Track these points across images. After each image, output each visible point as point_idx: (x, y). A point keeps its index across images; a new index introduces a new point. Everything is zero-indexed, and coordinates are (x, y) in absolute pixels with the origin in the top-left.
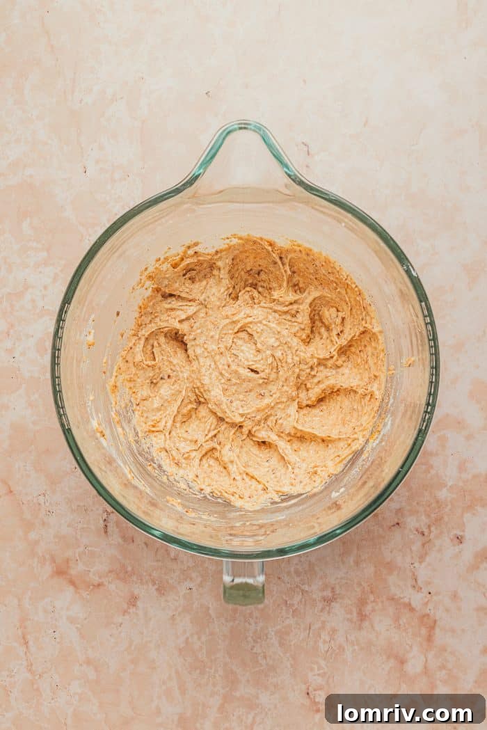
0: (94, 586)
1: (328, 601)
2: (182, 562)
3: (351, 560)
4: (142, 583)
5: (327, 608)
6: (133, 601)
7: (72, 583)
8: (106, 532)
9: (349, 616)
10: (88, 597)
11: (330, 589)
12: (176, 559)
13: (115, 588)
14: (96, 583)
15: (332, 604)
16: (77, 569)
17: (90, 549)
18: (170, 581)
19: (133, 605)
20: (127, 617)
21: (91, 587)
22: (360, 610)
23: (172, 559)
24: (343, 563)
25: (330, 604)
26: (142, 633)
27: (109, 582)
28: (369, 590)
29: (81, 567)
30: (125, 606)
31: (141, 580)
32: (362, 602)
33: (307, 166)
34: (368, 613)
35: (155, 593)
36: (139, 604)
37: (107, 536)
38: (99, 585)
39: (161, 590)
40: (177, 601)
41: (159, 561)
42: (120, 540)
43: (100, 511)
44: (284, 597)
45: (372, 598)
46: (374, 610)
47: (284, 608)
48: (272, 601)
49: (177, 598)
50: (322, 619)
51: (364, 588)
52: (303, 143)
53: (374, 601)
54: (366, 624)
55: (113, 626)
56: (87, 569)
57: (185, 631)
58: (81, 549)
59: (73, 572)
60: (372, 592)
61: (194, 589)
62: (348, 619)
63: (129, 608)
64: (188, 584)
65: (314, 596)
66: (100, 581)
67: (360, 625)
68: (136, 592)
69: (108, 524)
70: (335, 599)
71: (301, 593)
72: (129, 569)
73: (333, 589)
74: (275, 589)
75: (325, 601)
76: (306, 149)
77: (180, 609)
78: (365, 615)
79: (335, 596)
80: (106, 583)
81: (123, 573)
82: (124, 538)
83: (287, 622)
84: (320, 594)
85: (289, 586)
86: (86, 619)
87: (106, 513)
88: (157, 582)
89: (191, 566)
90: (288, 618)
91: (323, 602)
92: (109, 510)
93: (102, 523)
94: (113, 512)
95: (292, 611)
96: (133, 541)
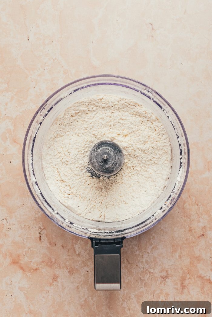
0: (34, 270)
1: (164, 278)
2: (83, 256)
3: (177, 255)
4: (60, 268)
5: (164, 282)
6: (55, 278)
7: (21, 268)
8: (40, 240)
9: (175, 287)
10: (30, 276)
11: (165, 271)
12: (79, 255)
13: (46, 271)
14: (35, 268)
15: (166, 279)
16: (24, 260)
17: (31, 249)
18: (76, 267)
19: (56, 281)
20: (52, 287)
21: (32, 270)
22: (182, 283)
23: (77, 255)
24: (173, 257)
26: (61, 296)
27: (42, 268)
28: (187, 272)
29: (26, 259)
30: (51, 281)
31: (60, 266)
32: (183, 279)
33: (152, 36)
34: (186, 285)
35: (68, 274)
36: (59, 280)
37: (41, 242)
38: (36, 269)
39: (72, 272)
40: (80, 278)
41: (70, 256)
42: (48, 244)
43: (37, 228)
44: (140, 276)
45: (188, 276)
46: (189, 283)
47: (140, 282)
48: (133, 278)
49: (80, 277)
50: (161, 288)
51: (184, 271)
52: (150, 24)
53: (190, 278)
54: (185, 291)
55: (44, 292)
56: (29, 261)
57: (84, 295)
58: (27, 249)
59: (22, 262)
60: (189, 273)
61: (89, 271)
62: (175, 288)
63: (53, 282)
64: (86, 269)
65: (156, 275)
66: (37, 267)
67: (182, 292)
68: (57, 273)
69: (41, 236)
70: (168, 277)
71: (149, 274)
72: (53, 260)
73: (167, 271)
74: (135, 271)
75: (162, 278)
76: (152, 27)
77: (82, 283)
78: (185, 286)
79: (168, 275)
80: (40, 268)
81: (50, 263)
82: (50, 243)
83: (141, 290)
84: (160, 274)
85: (142, 270)
86: (29, 288)
87: (40, 229)
88: (69, 268)
89: (88, 259)
90: (142, 287)
91: (161, 279)
92: (42, 228)
93: (38, 235)
94: (44, 229)
95: (144, 283)
96: (55, 245)
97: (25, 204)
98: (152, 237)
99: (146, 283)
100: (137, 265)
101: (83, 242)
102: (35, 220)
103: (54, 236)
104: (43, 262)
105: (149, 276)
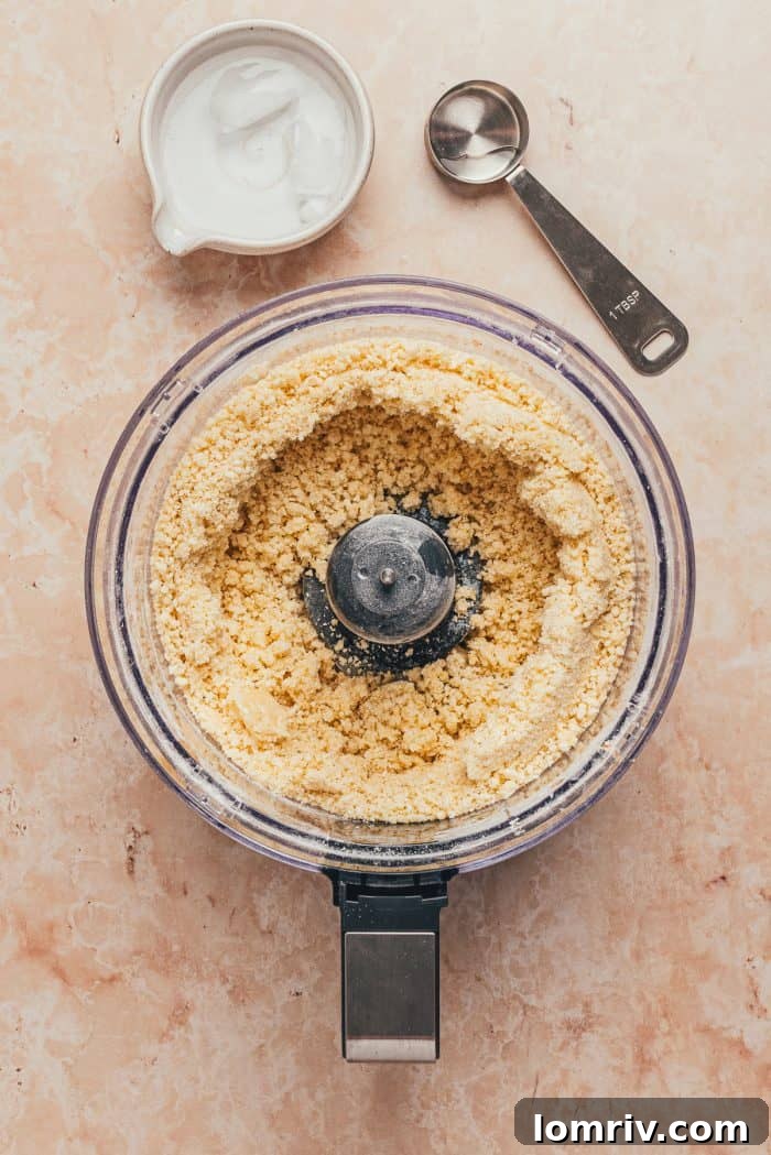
0: (102, 980)
1: (577, 1029)
2: (284, 938)
3: (626, 947)
4: (201, 978)
5: (574, 1044)
6: (180, 1013)
7: (59, 972)
8: (131, 872)
9: (616, 1062)
10: (91, 1002)
11: (581, 1006)
12: (270, 932)
13: (146, 987)
14: (107, 976)
15: (584, 1034)
16: (70, 945)
17: (98, 904)
18: (258, 978)
19: (181, 1023)
20: (167, 1046)
21: (97, 982)
22: (641, 1049)
23: (263, 933)
24: (610, 952)
25: (579, 1037)
26: (197, 1081)
27: (133, 975)
28: (661, 1012)
29: (77, 941)
30: (165, 1024)
31: (198, 972)
32: (645, 1034)
33: (568, 148)
34: (655, 1057)
35: (226, 1000)
36: (193, 1020)
37: (133, 879)
38: (113, 979)
39: (239, 994)
40: (269, 1017)
41: (237, 934)
42: (159, 891)
43: (122, 830)
44: (487, 1016)
45: (664, 1026)
46: (667, 1052)
47: (486, 1040)
48: (461, 1024)
49: (270, 1011)
50: (563, 1064)
51: (649, 1006)
52: (562, 100)
53: (669, 1033)
54: (651, 1079)
55: (137, 1062)
56: (89, 946)
57: (283, 1080)
58: (80, 905)
59: (61, 951)
60: (665, 1015)
61: (305, 994)
62: (614, 1068)
63: (171, 1027)
64: (294, 984)
65: (549, 1018)
66: (116, 971)
67: (639, 1082)
68: (188, 995)
69: (136, 857)
70: (590, 1025)
71: (521, 1012)
72: (176, 948)
73: (587, 1005)
74: (470, 1001)
75: (569, 1027)
76: (568, 112)
77: (276, 1034)
78: (650, 1062)
79: (590, 1021)
80: (128, 976)
81: (163, 959)
82: (168, 886)
83: (491, 1069)
84: (561, 1014)
85: (497, 995)
86: (83, 1046)
87: (132, 834)
88: (230, 978)
89: (302, 948)
90: (495, 1060)
91: (565, 1030)
92: (139, 828)
93: (124, 855)
94: (147, 833)
95: (501, 1046)
96: (185, 893)
97: (81, 739)
98: (537, 878)
99: (507, 1044)
100: (479, 979)
101: (286, 888)
102: (116, 798)
103: (180, 861)
104: (137, 953)
105: (521, 1018)
